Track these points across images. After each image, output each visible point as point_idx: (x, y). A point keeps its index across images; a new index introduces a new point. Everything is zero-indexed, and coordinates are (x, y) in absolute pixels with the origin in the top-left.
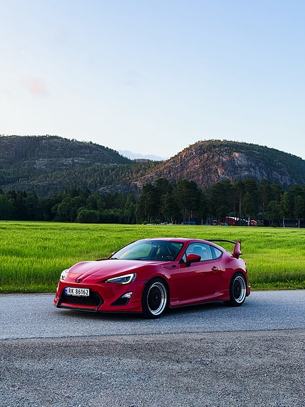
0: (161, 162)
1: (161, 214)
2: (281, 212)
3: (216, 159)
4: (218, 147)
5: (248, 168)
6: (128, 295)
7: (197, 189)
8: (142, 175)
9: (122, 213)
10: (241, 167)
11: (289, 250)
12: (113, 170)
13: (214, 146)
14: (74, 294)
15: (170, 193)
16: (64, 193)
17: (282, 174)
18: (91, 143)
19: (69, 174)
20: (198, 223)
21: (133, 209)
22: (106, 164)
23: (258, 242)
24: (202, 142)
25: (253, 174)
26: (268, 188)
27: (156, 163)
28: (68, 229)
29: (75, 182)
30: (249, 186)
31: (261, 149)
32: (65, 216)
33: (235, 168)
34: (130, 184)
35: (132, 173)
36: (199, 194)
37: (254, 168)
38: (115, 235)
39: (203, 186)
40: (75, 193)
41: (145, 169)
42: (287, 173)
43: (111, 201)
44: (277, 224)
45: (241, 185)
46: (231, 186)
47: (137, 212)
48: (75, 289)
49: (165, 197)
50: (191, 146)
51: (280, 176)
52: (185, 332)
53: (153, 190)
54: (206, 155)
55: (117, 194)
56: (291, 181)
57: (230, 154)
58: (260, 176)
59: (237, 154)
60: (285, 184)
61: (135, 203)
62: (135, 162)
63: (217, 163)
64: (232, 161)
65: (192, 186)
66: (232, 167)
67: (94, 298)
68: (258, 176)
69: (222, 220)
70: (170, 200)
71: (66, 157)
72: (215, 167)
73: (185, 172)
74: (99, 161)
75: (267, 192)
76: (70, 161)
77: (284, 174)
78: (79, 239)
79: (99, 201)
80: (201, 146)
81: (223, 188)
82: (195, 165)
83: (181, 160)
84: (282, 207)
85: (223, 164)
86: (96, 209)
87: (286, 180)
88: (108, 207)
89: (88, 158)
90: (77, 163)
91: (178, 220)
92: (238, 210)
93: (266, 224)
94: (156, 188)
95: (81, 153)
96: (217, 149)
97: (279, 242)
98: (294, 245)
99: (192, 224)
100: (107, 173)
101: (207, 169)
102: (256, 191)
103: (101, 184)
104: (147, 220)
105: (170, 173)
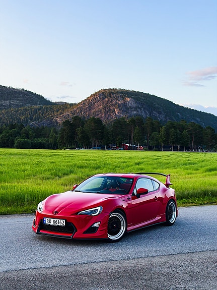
0: (75, 104)
1: (76, 142)
2: (160, 140)
3: (114, 102)
4: (115, 94)
5: (136, 109)
6: (96, 225)
7: (102, 124)
8: (61, 113)
9: (47, 141)
10: (131, 108)
11: (175, 170)
12: (40, 110)
13: (113, 93)
14: (52, 223)
15: (83, 126)
16: (5, 127)
17: (160, 113)
18: (23, 89)
19: (7, 112)
20: (102, 148)
21: (56, 139)
22: (34, 105)
23: (152, 164)
24: (104, 90)
25: (139, 113)
26: (152, 123)
27: (71, 105)
28: (11, 154)
29: (12, 118)
30: (138, 122)
31: (145, 95)
32: (5, 143)
33: (127, 108)
34: (52, 120)
35: (54, 112)
36: (103, 127)
37: (140, 109)
38: (49, 160)
39: (105, 122)
40: (13, 126)
41: (63, 109)
42: (163, 112)
43: (39, 132)
44: (158, 148)
45: (133, 121)
46: (126, 122)
47: (59, 140)
48: (52, 220)
49: (79, 130)
50: (96, 93)
51: (158, 114)
52: (148, 256)
53: (71, 124)
54: (107, 99)
55: (43, 128)
56: (165, 118)
57: (123, 99)
58: (144, 114)
59: (128, 99)
60: (161, 120)
61: (57, 134)
62: (56, 104)
63: (114, 105)
64: (125, 104)
65: (98, 122)
66: (125, 108)
67: (69, 228)
68: (143, 114)
69: (120, 146)
70: (83, 132)
71: (5, 100)
72: (113, 108)
73: (92, 112)
74: (29, 103)
75: (151, 126)
76: (7, 102)
77: (161, 113)
78: (24, 164)
79: (30, 133)
80: (103, 93)
81: (120, 123)
82: (99, 106)
83: (89, 103)
84: (161, 136)
85: (119, 106)
86: (28, 138)
87: (162, 117)
88: (37, 137)
89: (21, 100)
90: (13, 104)
91: (89, 146)
92: (130, 139)
93: (150, 149)
94: (72, 123)
95: (16, 97)
96: (115, 95)
97: (167, 164)
98: (178, 166)
99: (98, 149)
100: (35, 112)
101: (107, 109)
102: (143, 126)
103: (31, 119)
104: (66, 146)
105: (81, 112)
